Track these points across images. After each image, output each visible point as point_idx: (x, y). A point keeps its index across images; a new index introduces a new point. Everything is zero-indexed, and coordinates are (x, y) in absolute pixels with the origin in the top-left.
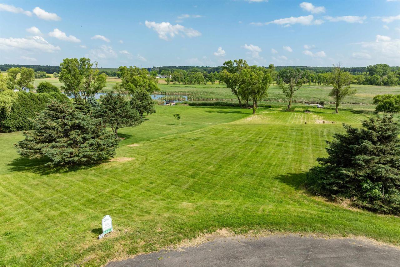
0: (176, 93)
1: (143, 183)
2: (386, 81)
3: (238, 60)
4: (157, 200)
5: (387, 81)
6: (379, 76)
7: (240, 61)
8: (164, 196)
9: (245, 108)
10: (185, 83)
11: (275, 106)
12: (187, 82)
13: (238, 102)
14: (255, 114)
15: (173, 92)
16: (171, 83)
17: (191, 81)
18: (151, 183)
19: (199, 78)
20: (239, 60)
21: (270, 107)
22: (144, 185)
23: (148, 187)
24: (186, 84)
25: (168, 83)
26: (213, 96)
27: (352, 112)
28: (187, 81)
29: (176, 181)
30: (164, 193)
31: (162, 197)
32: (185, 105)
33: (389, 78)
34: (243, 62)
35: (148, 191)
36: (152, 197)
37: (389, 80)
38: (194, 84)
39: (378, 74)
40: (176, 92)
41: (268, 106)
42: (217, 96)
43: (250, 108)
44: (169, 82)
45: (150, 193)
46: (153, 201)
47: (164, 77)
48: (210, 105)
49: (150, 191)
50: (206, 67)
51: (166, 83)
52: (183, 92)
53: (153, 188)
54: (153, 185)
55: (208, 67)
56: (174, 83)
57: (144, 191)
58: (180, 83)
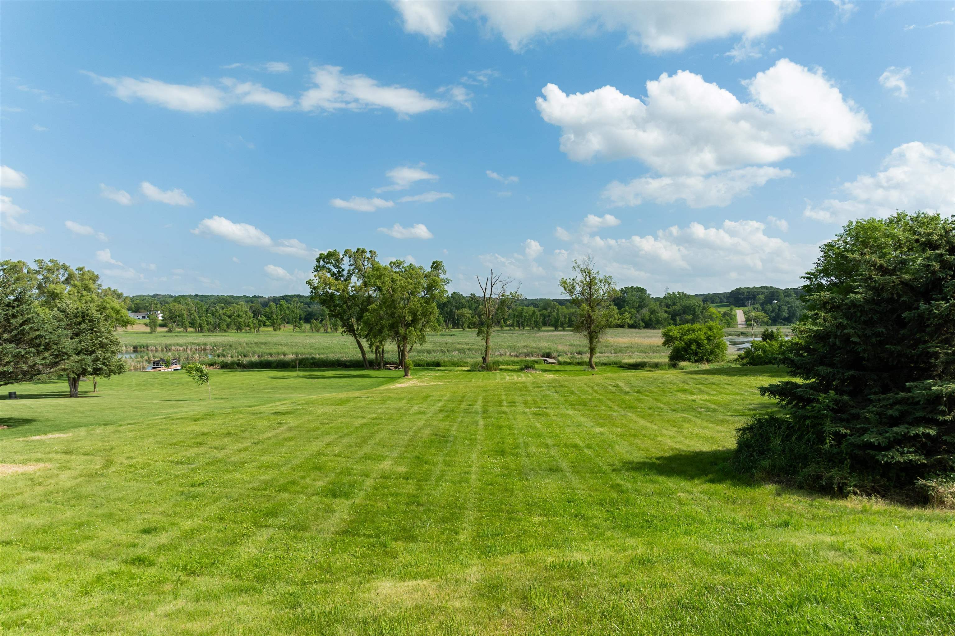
0: (178, 348)
1: (104, 535)
2: (647, 318)
3: (354, 250)
4: (211, 596)
5: (650, 320)
6: (633, 310)
7: (360, 252)
8: (237, 573)
9: (379, 368)
10: (201, 330)
11: (449, 361)
12: (206, 327)
13: (360, 357)
14: (410, 377)
15: (170, 345)
16: (159, 329)
17: (219, 324)
18: (146, 531)
19: (239, 316)
20: (358, 250)
21: (438, 364)
22: (107, 541)
23: (134, 545)
24: (205, 332)
25: (152, 329)
26: (285, 349)
27: (621, 367)
28: (207, 324)
29: (273, 513)
30: (234, 563)
31: (228, 581)
32: (212, 368)
33: (653, 312)
34: (368, 255)
35: (140, 561)
36: (168, 587)
37: (652, 316)
38: (225, 331)
39: (630, 306)
40: (178, 344)
41: (433, 362)
42: (295, 350)
43: (389, 369)
44: (155, 326)
45: (153, 571)
46: (180, 603)
47: (141, 317)
48: (283, 365)
49: (151, 564)
50: (254, 297)
51: (148, 329)
52: (199, 345)
53: (161, 549)
54: (163, 539)
55: (259, 297)
56: (170, 329)
57: (114, 566)
58: (185, 328)
